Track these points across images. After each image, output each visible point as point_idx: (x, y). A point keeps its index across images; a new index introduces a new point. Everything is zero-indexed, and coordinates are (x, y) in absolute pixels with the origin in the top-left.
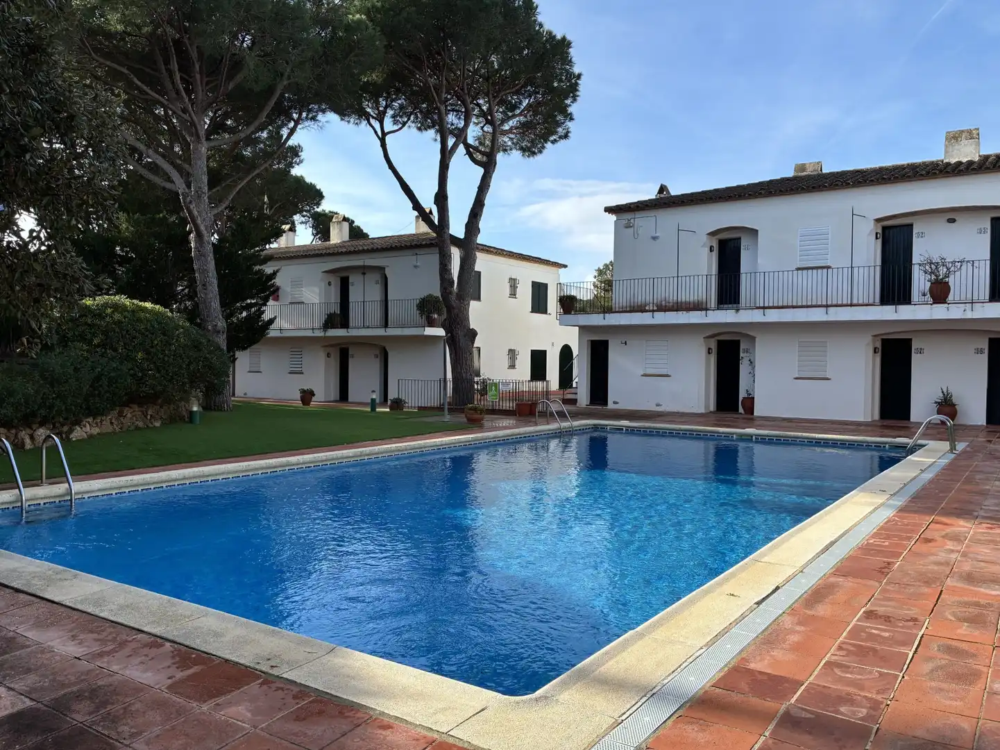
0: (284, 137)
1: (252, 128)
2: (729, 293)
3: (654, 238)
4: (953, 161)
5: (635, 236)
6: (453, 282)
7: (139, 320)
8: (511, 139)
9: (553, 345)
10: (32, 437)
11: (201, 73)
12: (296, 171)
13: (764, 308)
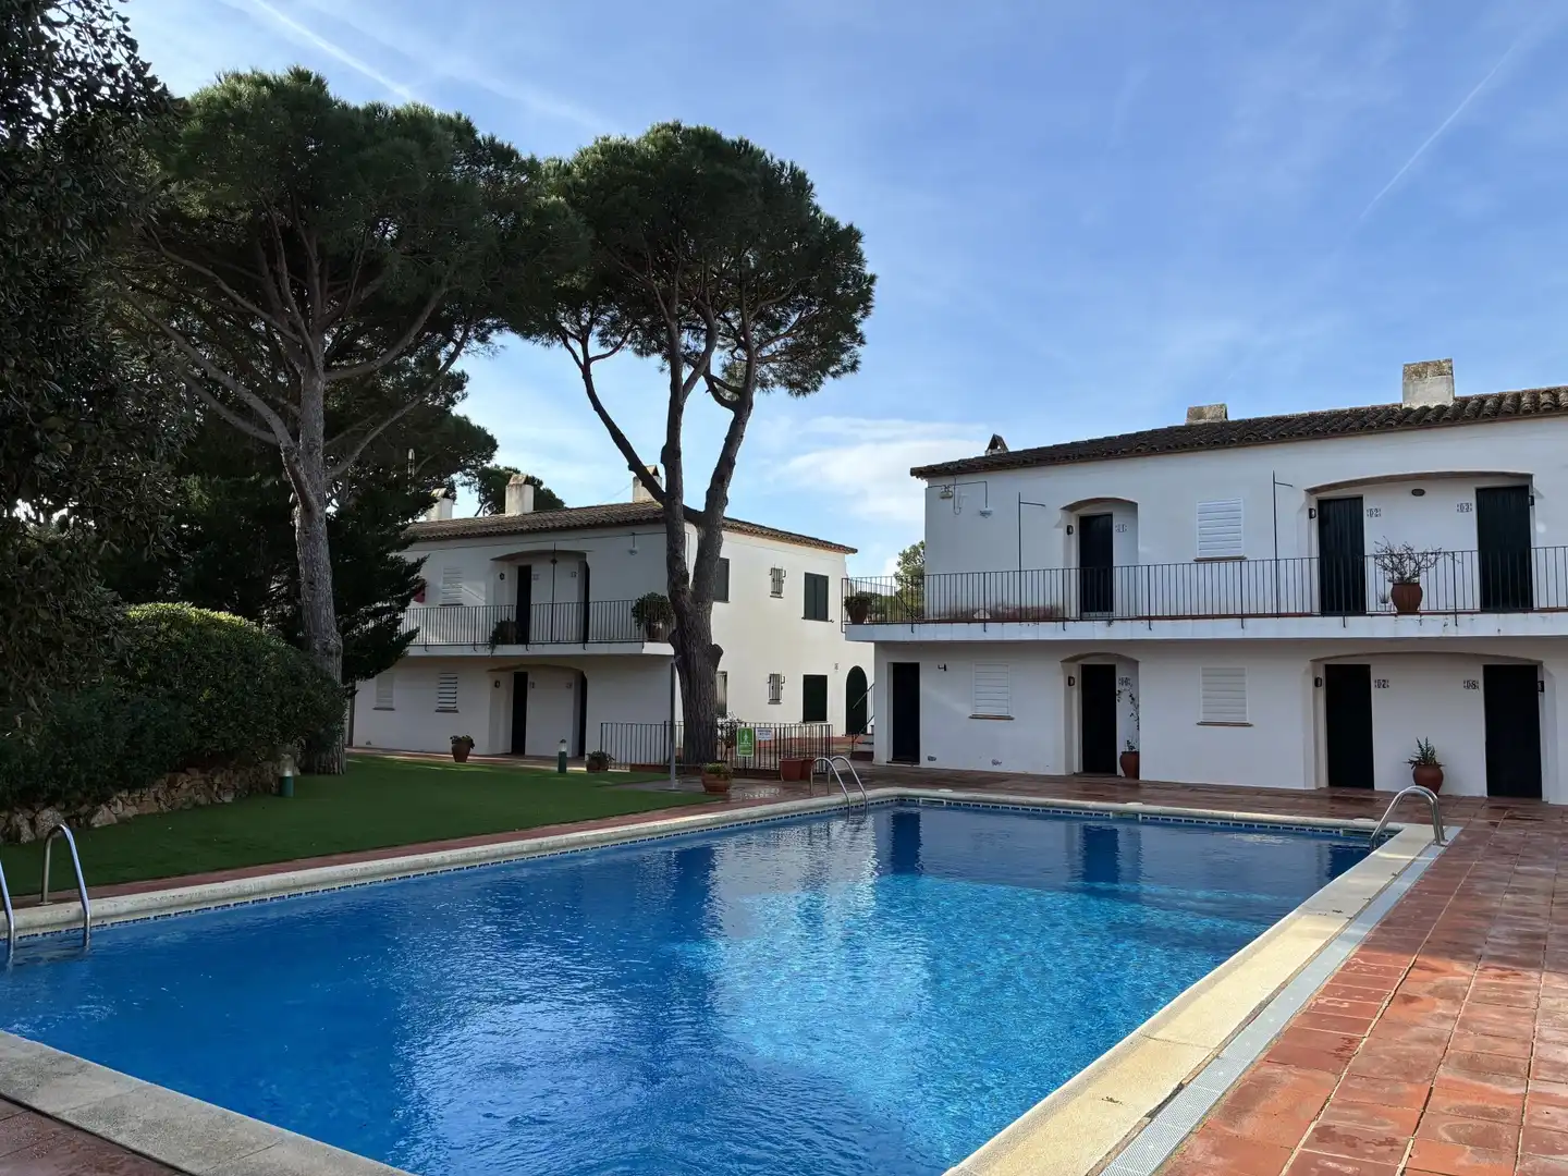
0: (443, 363)
1: (395, 352)
2: (1096, 595)
3: (983, 514)
4: (1416, 406)
5: (957, 509)
6: (688, 575)
7: (208, 639)
8: (772, 370)
9: (836, 668)
10: (32, 823)
11: (321, 275)
12: (458, 410)
13: (1149, 618)
